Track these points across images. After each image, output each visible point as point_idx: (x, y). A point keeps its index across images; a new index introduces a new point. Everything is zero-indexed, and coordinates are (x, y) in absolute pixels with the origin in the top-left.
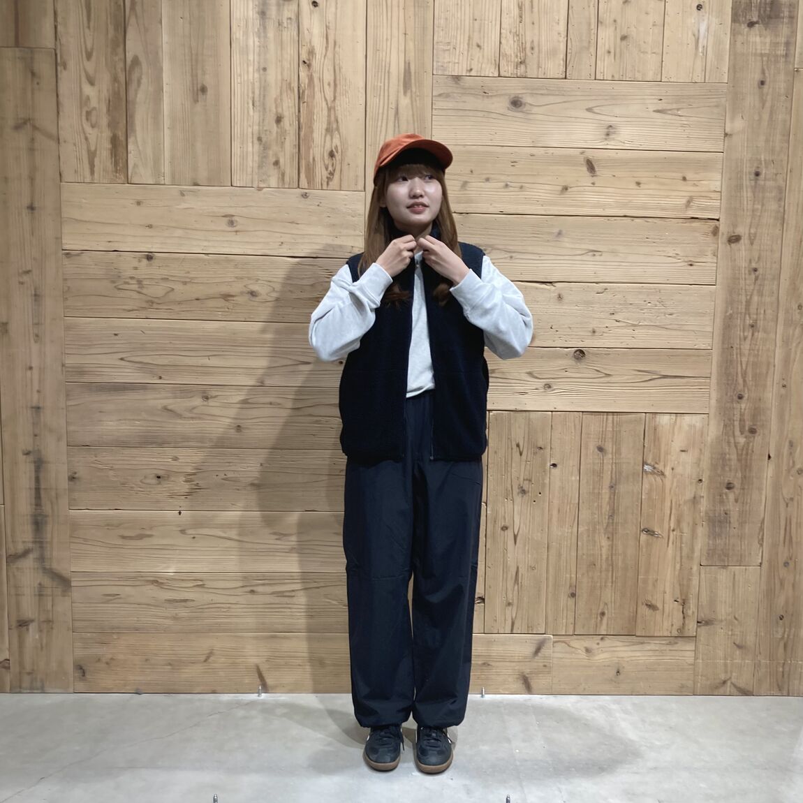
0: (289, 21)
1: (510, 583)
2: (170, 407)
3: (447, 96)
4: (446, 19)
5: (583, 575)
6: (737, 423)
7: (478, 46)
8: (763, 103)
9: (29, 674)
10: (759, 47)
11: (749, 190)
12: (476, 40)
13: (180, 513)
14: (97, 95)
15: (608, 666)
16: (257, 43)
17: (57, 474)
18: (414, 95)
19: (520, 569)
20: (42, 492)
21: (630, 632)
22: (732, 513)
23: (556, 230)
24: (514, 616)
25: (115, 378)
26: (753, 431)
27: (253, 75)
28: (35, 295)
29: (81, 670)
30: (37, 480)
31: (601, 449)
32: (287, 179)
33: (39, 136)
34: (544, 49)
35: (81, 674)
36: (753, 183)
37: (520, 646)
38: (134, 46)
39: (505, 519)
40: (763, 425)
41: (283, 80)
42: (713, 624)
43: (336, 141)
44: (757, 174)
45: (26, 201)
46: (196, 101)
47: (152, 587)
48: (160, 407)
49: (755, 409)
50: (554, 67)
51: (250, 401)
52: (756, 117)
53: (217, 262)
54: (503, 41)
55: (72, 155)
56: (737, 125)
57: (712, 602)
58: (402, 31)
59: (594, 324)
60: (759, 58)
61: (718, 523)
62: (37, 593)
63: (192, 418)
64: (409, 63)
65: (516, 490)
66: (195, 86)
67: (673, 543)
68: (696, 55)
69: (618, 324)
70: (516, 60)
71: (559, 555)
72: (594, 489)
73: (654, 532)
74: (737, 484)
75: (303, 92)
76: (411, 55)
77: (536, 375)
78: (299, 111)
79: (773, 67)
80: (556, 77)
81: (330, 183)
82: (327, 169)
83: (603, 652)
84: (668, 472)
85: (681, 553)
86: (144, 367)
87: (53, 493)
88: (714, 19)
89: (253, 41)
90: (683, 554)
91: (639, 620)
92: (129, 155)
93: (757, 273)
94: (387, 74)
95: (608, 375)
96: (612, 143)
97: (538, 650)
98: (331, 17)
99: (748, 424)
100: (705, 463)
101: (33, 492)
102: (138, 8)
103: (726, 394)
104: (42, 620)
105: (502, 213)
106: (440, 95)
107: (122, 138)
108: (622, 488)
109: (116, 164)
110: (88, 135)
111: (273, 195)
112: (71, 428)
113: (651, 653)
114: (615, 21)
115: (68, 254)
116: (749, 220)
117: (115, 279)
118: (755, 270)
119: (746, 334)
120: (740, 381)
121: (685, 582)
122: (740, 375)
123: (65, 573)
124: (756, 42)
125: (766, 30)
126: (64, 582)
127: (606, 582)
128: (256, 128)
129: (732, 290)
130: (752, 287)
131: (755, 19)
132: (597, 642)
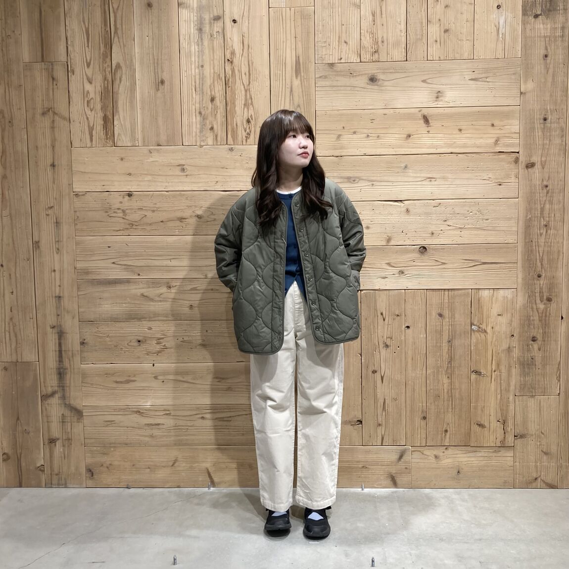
0: (217, 34)
1: (380, 410)
2: (145, 294)
3: (326, 77)
4: (323, 26)
5: (431, 404)
6: (537, 295)
7: (346, 42)
8: (547, 70)
9: (57, 475)
10: (542, 32)
11: (540, 131)
12: (344, 38)
13: (154, 365)
14: (93, 90)
15: (452, 468)
16: (197, 49)
17: (73, 340)
18: (302, 79)
19: (386, 401)
20: (63, 353)
21: (466, 443)
22: (536, 358)
23: (403, 165)
24: (383, 434)
25: (109, 276)
26: (549, 300)
27: (195, 71)
28: (56, 222)
29: (90, 472)
30: (60, 345)
31: (440, 315)
32: (219, 139)
33: (57, 118)
34: (391, 41)
35: (91, 475)
36: (542, 126)
37: (389, 454)
38: (117, 56)
39: (374, 365)
40: (556, 295)
41: (214, 72)
42: (526, 437)
43: (251, 112)
44: (545, 119)
45: (49, 162)
46: (158, 90)
47: (136, 415)
48: (139, 294)
49: (550, 283)
50: (398, 54)
51: (198, 288)
52: (543, 80)
53: (174, 196)
54: (362, 38)
55: (78, 130)
56: (530, 86)
57: (525, 422)
58: (293, 36)
59: (433, 228)
60: (543, 39)
61: (527, 365)
62: (61, 420)
63: (160, 301)
64: (299, 57)
65: (381, 345)
66: (157, 80)
67: (495, 380)
68: (498, 40)
69: (449, 228)
70: (372, 50)
71: (414, 390)
72: (437, 343)
73: (481, 373)
74: (539, 337)
75: (229, 80)
76: (300, 51)
77: (394, 265)
78: (226, 93)
79: (553, 44)
80: (399, 60)
81: (248, 140)
82: (245, 131)
83: (447, 458)
84: (489, 330)
85: (501, 388)
86: (128, 268)
87: (70, 353)
88: (509, 14)
89: (194, 48)
90: (502, 388)
91: (472, 435)
92: (115, 127)
93: (548, 188)
94: (284, 65)
95: (444, 263)
96: (441, 103)
97: (401, 457)
98: (245, 29)
99: (545, 295)
100: (516, 323)
101: (57, 353)
102: (119, 32)
103: (529, 274)
104: (64, 438)
105: (365, 155)
106: (320, 77)
107: (111, 117)
108: (457, 342)
109: (107, 135)
110: (88, 116)
111: (209, 150)
112: (81, 310)
113: (482, 459)
114: (439, 20)
115: (77, 194)
116: (540, 152)
117: (107, 210)
118: (547, 186)
119: (542, 231)
120: (539, 264)
121: (505, 408)
122: (538, 261)
123: (79, 407)
124: (540, 28)
125: (547, 19)
126: (78, 413)
127: (447, 409)
128: (197, 105)
129: (530, 200)
130: (545, 198)
131: (539, 13)
132: (443, 451)
